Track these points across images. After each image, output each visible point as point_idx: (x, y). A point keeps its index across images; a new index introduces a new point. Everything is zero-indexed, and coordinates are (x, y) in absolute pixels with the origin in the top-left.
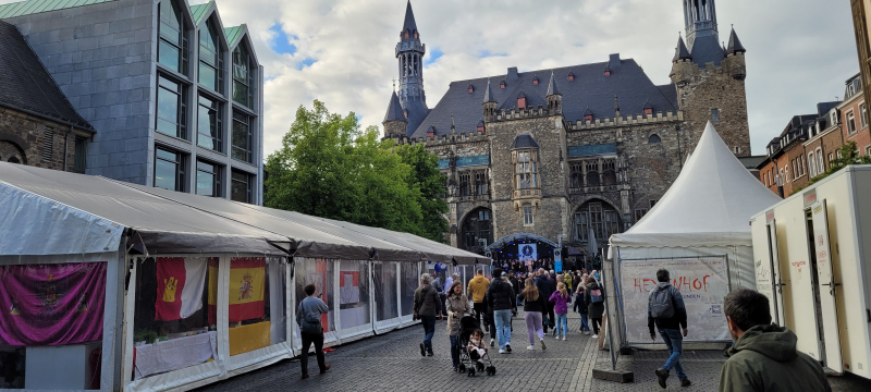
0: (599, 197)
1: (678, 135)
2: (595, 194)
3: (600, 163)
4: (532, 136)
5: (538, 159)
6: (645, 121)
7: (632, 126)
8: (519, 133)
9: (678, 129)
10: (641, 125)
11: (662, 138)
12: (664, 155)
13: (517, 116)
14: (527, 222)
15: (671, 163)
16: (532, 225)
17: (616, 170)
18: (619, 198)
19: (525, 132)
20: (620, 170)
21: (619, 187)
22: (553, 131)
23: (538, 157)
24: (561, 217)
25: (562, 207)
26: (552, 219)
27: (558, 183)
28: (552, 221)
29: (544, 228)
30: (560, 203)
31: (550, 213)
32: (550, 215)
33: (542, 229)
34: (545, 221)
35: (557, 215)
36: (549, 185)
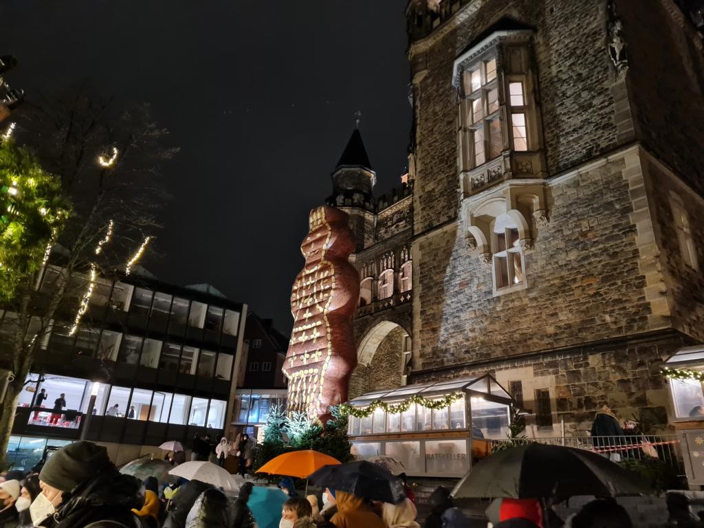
16: (521, 286)
24: (632, 229)
25: (631, 188)
26: (593, 249)
27: (607, 110)
28: (595, 255)
29: (564, 287)
30: (620, 177)
31: (585, 226)
32: (584, 234)
33: (556, 293)
34: (564, 263)
35: (614, 226)
36: (574, 130)
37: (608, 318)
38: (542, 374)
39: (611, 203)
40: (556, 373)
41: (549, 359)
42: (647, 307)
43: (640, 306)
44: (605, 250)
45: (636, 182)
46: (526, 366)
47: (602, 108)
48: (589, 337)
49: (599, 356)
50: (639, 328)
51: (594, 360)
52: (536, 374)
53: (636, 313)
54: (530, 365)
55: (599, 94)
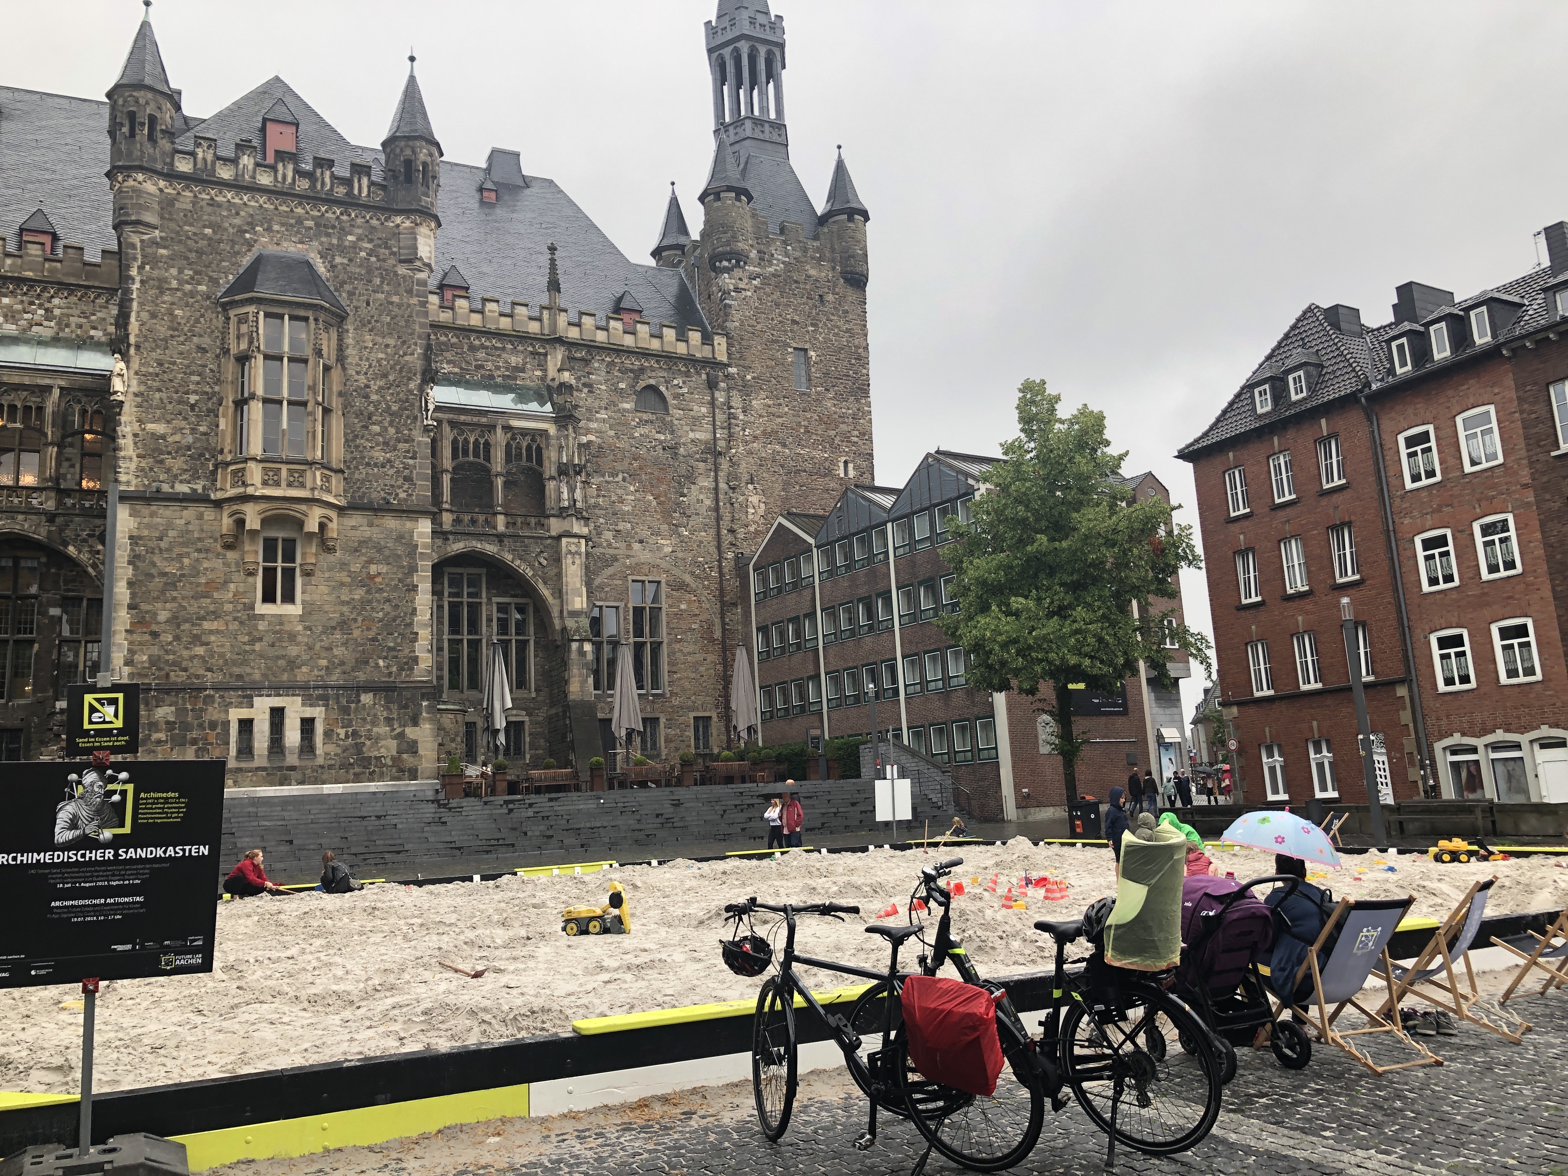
0: (491, 548)
1: (713, 403)
2: (479, 536)
3: (500, 438)
4: (321, 268)
5: (341, 358)
6: (628, 341)
7: (592, 347)
8: (265, 244)
9: (712, 385)
10: (619, 351)
11: (672, 402)
12: (672, 449)
13: (265, 179)
14: (269, 597)
15: (691, 478)
16: (294, 610)
17: (550, 469)
18: (557, 560)
19: (292, 248)
20: (563, 471)
21: (555, 526)
22: (402, 270)
23: (341, 348)
24: (414, 588)
25: (420, 550)
26: (377, 595)
27: (411, 462)
28: (378, 601)
29: (343, 625)
30: (412, 536)
31: (373, 569)
32: (372, 578)
33: (334, 628)
34: (347, 599)
35: (400, 580)
36: (376, 465)
37: (381, 663)
38: (311, 705)
39: (399, 557)
40: (326, 706)
41: (321, 692)
42: (416, 660)
43: (411, 658)
44: (388, 600)
45: (425, 546)
46: (293, 695)
47: (405, 457)
48: (362, 676)
49: (371, 695)
50: (407, 676)
51: (367, 698)
52: (303, 705)
53: (406, 663)
54: (298, 695)
55: (406, 441)
